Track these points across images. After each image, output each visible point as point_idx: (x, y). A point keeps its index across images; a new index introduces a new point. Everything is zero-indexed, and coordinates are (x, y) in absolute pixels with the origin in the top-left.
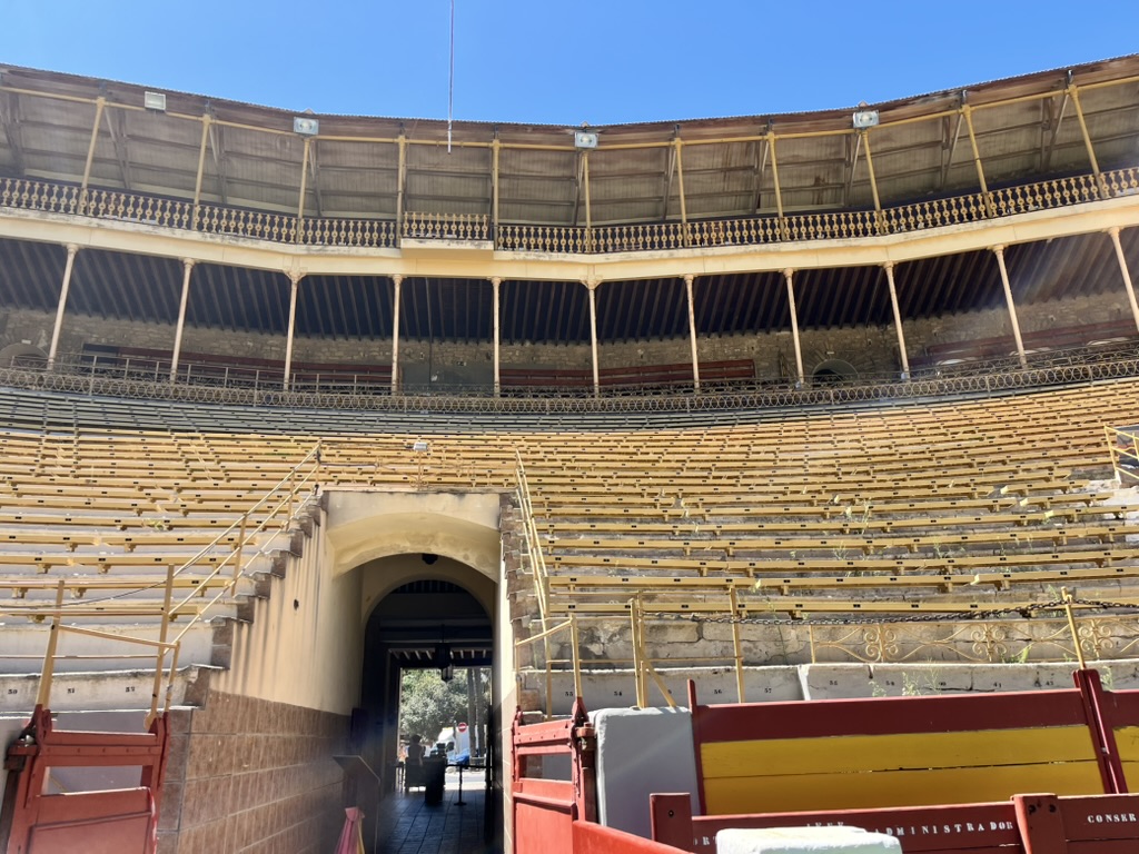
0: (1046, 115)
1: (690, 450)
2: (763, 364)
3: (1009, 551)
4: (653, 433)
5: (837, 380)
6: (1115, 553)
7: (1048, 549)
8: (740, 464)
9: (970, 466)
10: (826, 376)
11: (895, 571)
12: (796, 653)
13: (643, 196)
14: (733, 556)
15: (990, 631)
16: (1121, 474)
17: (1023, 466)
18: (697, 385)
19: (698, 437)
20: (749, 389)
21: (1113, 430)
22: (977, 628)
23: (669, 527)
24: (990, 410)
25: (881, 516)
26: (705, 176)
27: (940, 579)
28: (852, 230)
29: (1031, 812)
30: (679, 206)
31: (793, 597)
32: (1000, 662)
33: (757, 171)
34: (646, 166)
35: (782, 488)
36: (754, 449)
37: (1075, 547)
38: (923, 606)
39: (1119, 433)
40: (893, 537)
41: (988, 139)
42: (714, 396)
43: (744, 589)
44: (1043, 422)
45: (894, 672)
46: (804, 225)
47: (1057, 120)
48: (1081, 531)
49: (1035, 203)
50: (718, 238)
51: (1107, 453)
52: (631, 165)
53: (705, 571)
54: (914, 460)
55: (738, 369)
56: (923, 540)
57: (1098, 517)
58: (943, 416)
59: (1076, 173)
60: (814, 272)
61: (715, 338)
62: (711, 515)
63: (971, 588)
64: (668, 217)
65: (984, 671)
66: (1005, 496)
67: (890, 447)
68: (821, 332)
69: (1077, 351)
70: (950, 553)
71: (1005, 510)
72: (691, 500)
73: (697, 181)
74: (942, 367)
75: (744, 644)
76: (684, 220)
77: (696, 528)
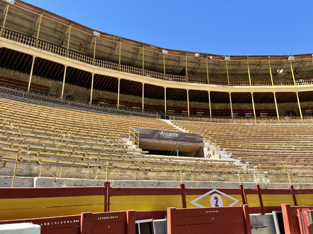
0: (136, 52)
1: (20, 108)
2: (52, 89)
3: (101, 152)
4: (8, 100)
5: (72, 100)
6: (123, 155)
7: (110, 152)
8: (36, 116)
9: (99, 129)
10: (69, 98)
11: (72, 153)
12: (35, 174)
13: (25, 26)
14: (24, 143)
15: (90, 171)
16: (130, 137)
17: (111, 132)
18: (29, 90)
19: (24, 105)
20: (45, 95)
21: (131, 127)
22: (87, 170)
23: (4, 131)
24: (108, 117)
25: (73, 138)
26: (48, 29)
27: (82, 157)
28: (86, 61)
29: (85, 217)
30: (37, 34)
31: (40, 157)
32: (90, 179)
33: (64, 35)
34: (29, 18)
35: (46, 126)
36: (41, 113)
37: (116, 153)
38: (76, 163)
39: (132, 128)
40: (74, 144)
41: (124, 52)
42: (34, 94)
43: (24, 153)
44: (118, 122)
45: (62, 180)
46: (73, 54)
47: (138, 54)
48: (118, 149)
49: (129, 71)
50: (47, 48)
51: (129, 132)
52: (24, 15)
53: (12, 146)
54: (86, 125)
55: (44, 88)
56: (81, 146)
57: (123, 147)
58: (96, 116)
59: (139, 68)
60: (73, 68)
61: (39, 77)
62: (20, 130)
63: (90, 160)
64: (32, 36)
65: (86, 181)
66: (105, 138)
67: (81, 121)
68: (71, 85)
69: (130, 108)
70: (87, 151)
71: (103, 142)
72: (14, 124)
73: (45, 30)
74: (100, 103)
75: (19, 170)
76: (37, 39)
77: (14, 133)
